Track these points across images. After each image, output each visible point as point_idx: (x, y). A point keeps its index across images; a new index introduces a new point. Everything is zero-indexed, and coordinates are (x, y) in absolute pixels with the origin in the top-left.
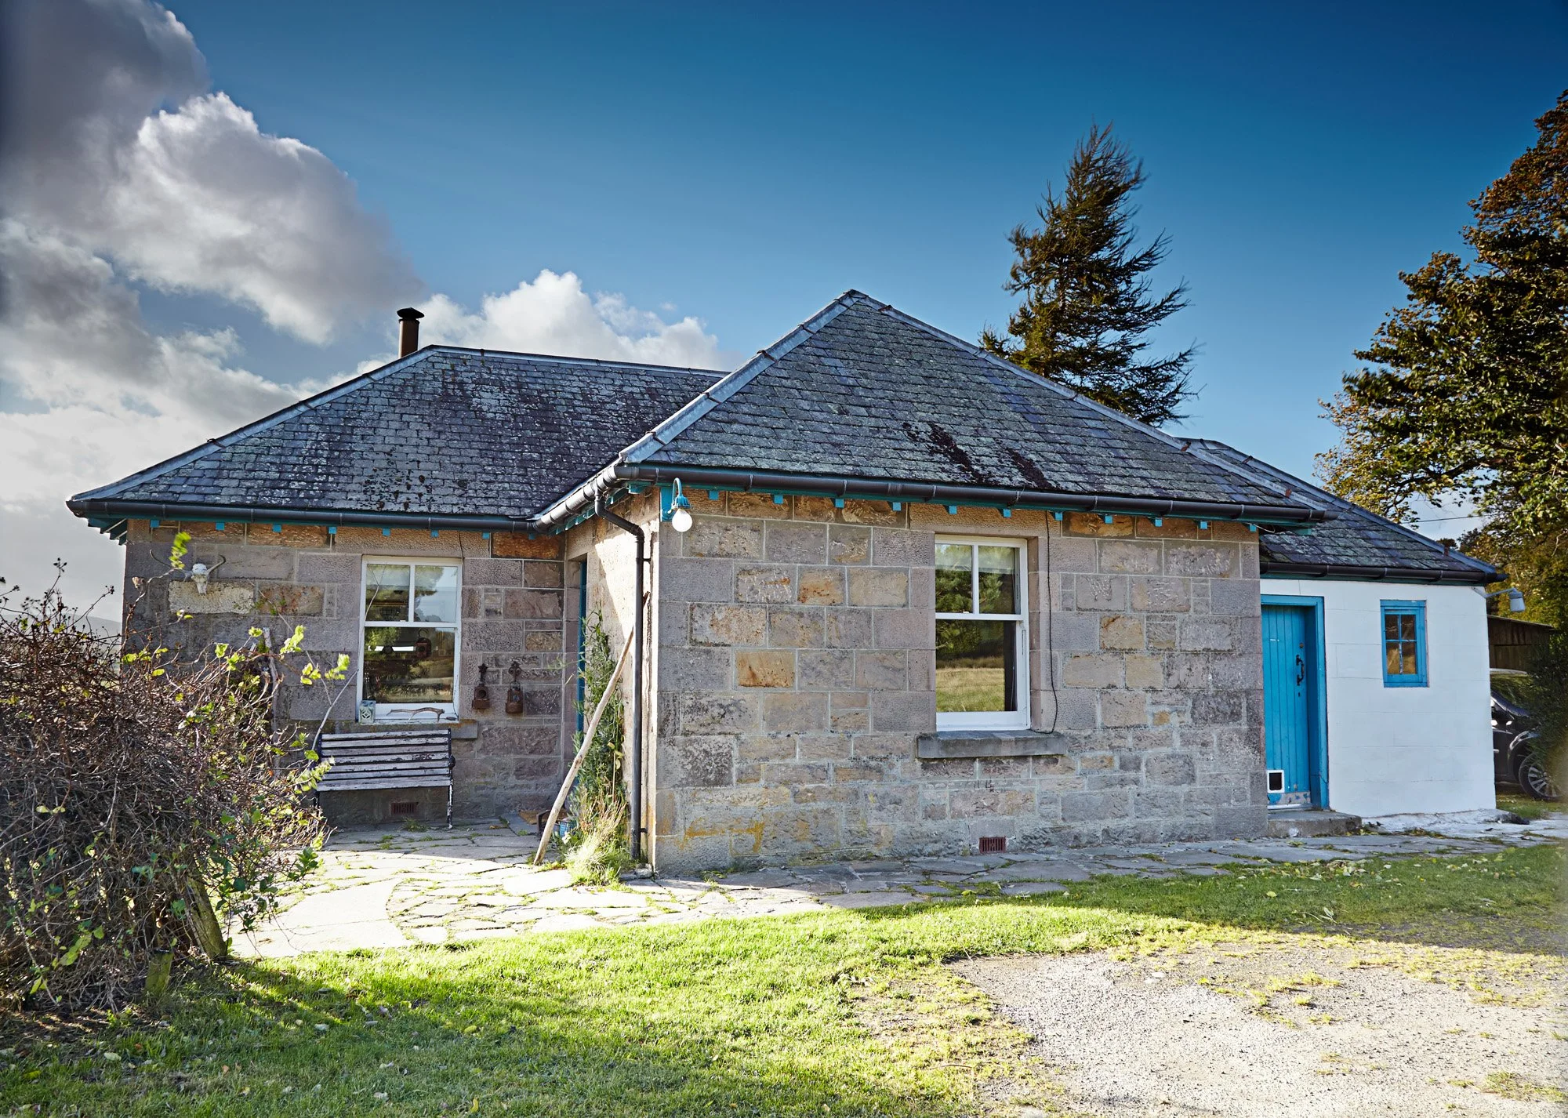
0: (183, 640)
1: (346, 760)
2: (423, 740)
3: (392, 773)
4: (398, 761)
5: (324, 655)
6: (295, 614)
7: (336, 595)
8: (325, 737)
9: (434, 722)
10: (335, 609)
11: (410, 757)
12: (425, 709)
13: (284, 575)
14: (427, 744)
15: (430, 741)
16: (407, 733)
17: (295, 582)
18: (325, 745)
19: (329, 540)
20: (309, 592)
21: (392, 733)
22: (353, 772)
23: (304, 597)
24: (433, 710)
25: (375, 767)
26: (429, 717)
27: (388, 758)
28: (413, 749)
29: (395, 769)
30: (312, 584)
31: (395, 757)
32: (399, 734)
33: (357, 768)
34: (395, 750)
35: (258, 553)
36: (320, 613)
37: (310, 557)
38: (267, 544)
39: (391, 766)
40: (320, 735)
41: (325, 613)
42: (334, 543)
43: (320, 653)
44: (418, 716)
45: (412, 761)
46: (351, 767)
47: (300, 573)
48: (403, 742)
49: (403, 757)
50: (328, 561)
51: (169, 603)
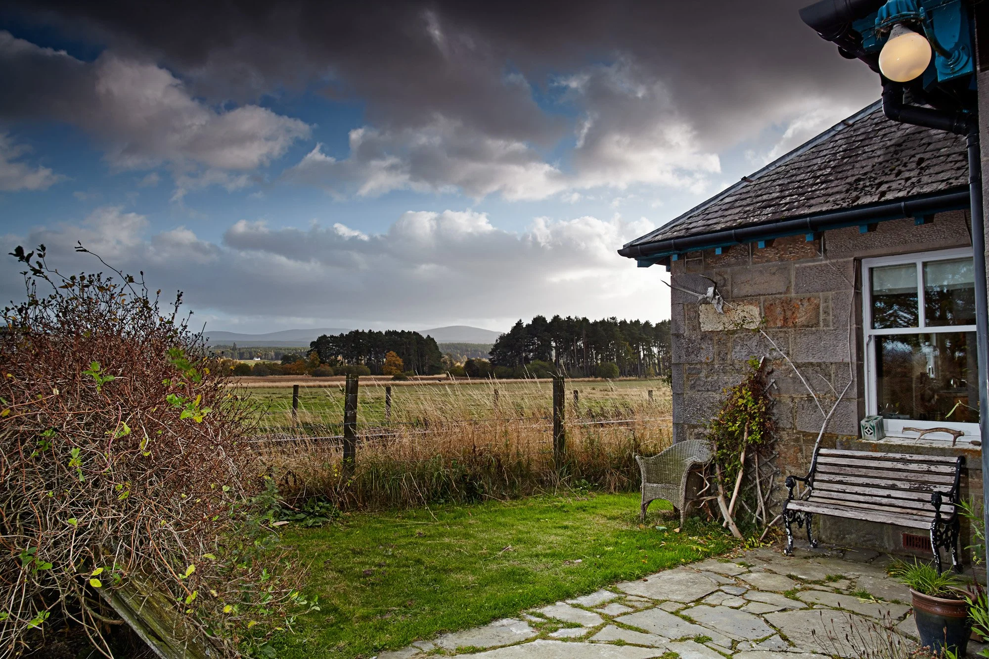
0: (711, 355)
1: (838, 478)
2: (925, 467)
3: (884, 501)
4: (893, 487)
5: (823, 366)
6: (795, 326)
7: (831, 304)
8: (822, 451)
9: (948, 445)
10: (831, 317)
11: (907, 486)
12: (937, 430)
13: (782, 289)
14: (929, 472)
15: (933, 468)
16: (908, 456)
17: (793, 295)
18: (820, 459)
19: (821, 249)
20: (806, 303)
21: (891, 455)
22: (844, 492)
23: (802, 309)
24: (947, 430)
25: (868, 490)
26: (943, 440)
27: (883, 483)
28: (911, 476)
29: (889, 497)
30: (808, 295)
31: (890, 482)
32: (898, 456)
33: (849, 489)
34: (891, 474)
35: (761, 271)
36: (817, 324)
37: (805, 268)
38: (767, 261)
39: (886, 492)
40: (818, 449)
41: (821, 324)
42: (825, 250)
43: (819, 365)
44: (928, 436)
45: (909, 490)
46: (843, 487)
47: (796, 285)
48: (900, 466)
49: (899, 484)
50: (821, 270)
51: (700, 323)
